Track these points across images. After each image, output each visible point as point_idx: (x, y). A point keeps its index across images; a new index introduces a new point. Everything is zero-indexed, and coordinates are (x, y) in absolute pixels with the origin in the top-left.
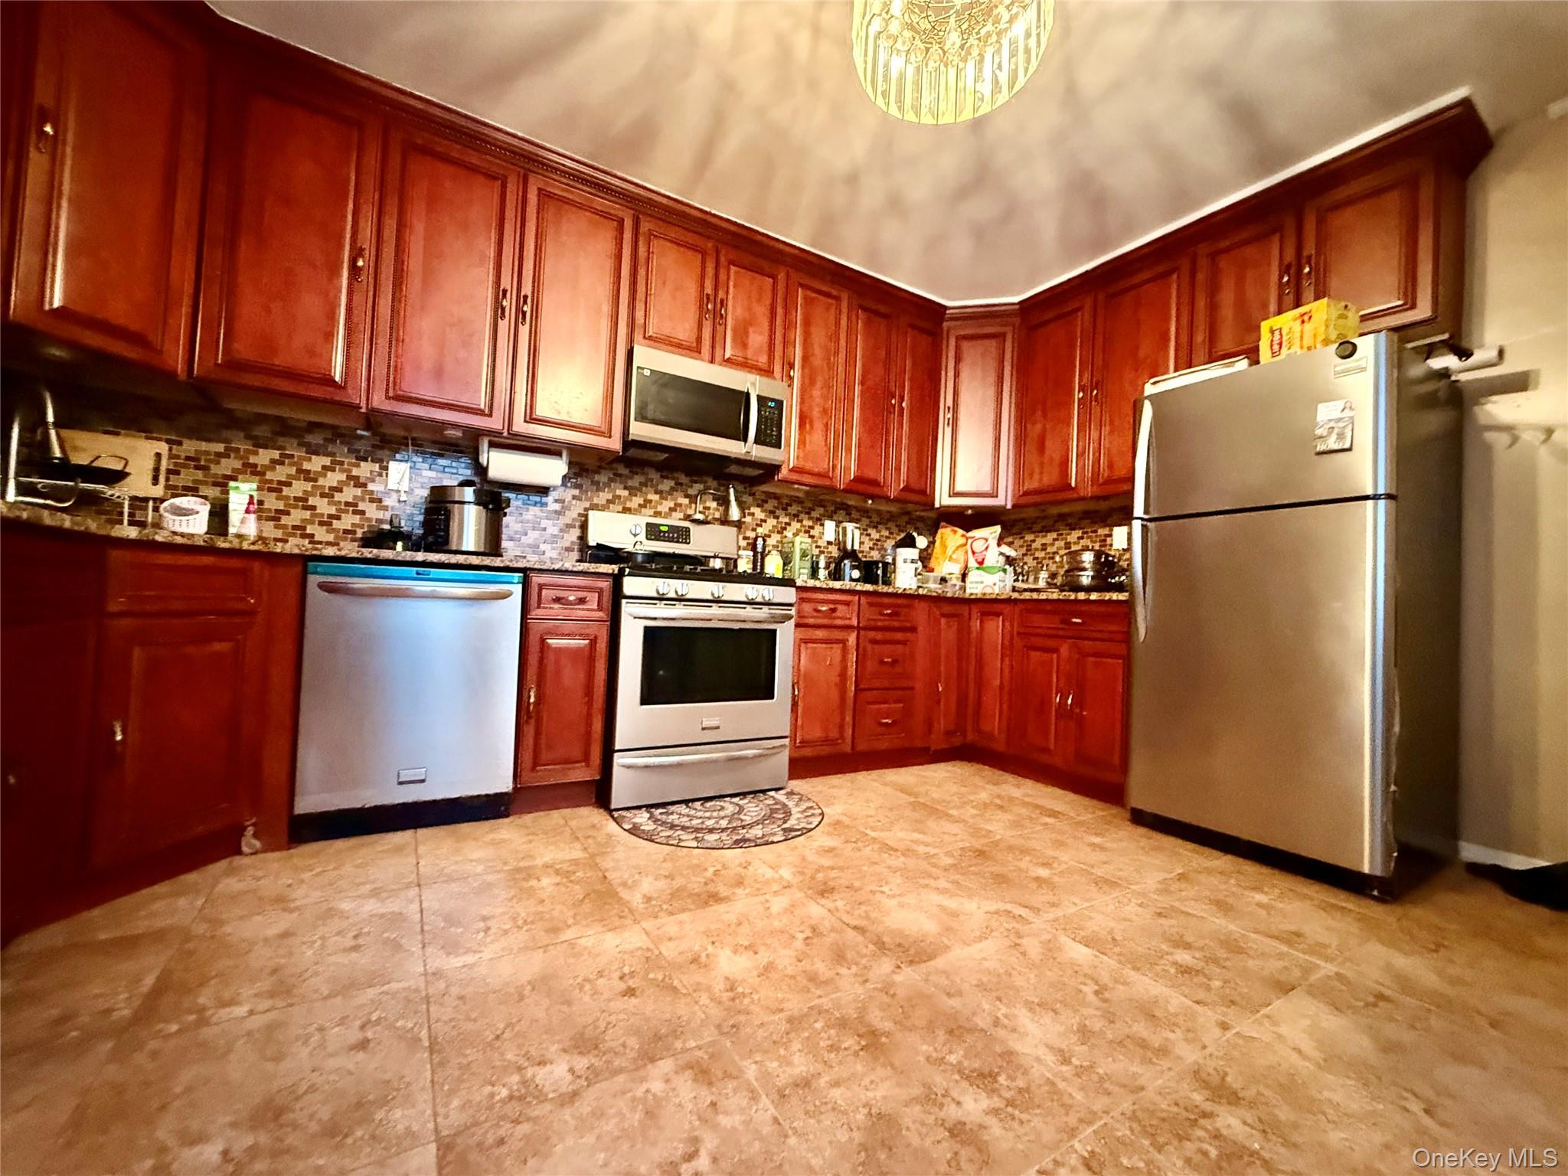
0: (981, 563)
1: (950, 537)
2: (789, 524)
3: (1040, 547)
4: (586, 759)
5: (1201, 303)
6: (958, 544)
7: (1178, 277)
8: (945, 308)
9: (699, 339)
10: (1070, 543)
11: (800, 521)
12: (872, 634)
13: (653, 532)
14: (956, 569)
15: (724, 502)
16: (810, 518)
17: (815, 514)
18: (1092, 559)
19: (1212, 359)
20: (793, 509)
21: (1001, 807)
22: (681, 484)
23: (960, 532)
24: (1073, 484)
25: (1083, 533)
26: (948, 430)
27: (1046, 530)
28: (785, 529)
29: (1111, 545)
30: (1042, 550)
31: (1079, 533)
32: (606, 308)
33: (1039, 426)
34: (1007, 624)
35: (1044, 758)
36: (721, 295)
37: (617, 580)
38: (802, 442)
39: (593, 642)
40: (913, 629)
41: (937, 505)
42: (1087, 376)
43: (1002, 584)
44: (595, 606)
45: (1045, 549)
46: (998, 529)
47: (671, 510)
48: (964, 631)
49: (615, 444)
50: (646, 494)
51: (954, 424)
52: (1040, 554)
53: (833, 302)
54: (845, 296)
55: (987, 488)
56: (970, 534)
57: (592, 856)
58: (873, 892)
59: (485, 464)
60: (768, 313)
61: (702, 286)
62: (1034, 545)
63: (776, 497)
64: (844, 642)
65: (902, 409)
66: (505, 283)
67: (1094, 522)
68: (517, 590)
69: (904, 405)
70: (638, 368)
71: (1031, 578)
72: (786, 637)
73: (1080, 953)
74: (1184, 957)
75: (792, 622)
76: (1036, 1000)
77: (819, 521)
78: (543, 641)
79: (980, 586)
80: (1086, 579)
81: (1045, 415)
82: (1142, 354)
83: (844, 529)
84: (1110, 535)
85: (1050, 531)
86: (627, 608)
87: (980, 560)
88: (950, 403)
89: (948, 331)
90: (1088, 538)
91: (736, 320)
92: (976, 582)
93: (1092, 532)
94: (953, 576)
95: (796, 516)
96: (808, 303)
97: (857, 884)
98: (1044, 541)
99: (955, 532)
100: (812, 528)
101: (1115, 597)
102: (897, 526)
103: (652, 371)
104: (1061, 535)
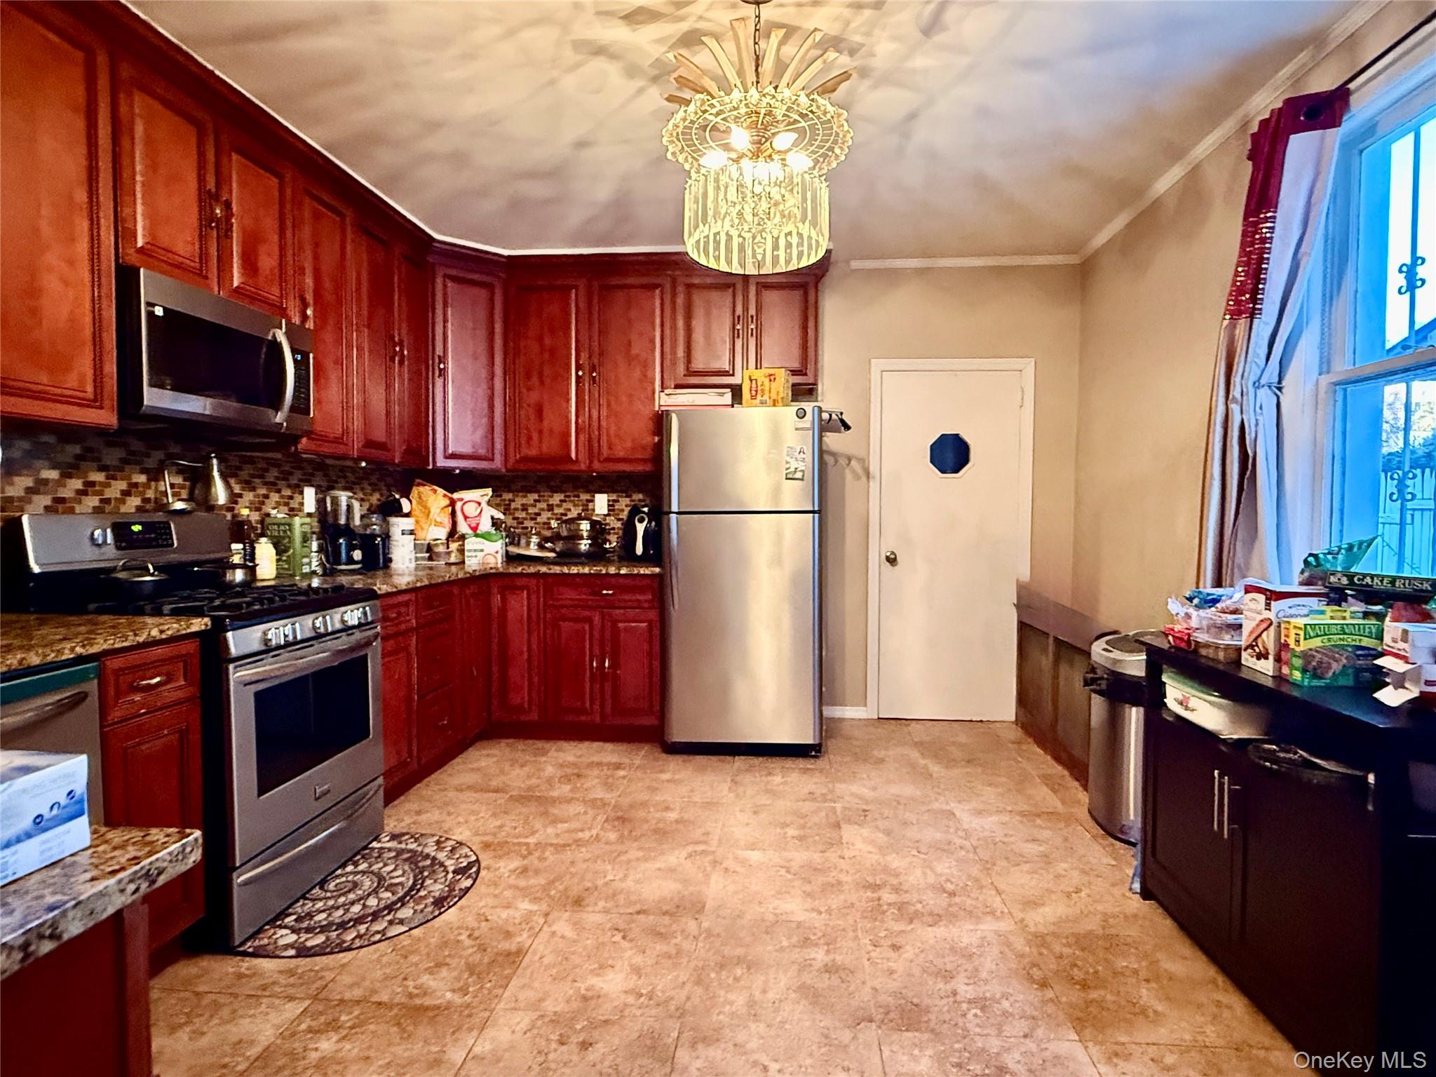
0: (475, 529)
1: (432, 497)
2: (267, 497)
3: (520, 507)
5: (680, 323)
6: (442, 506)
7: (662, 293)
8: (434, 240)
9: (204, 255)
10: (552, 505)
11: (279, 491)
13: (123, 536)
14: (442, 533)
16: (289, 486)
17: (294, 479)
18: (588, 528)
20: (273, 474)
23: (441, 491)
24: (573, 455)
25: (565, 496)
26: (439, 382)
27: (527, 490)
28: (263, 503)
29: (594, 510)
30: (523, 510)
31: (560, 496)
33: (535, 394)
34: (534, 597)
35: (582, 718)
36: (224, 195)
39: (184, 734)
40: (452, 617)
41: (429, 467)
42: (583, 356)
44: (182, 683)
45: (526, 510)
46: (489, 491)
47: (126, 493)
49: (107, 417)
50: (85, 473)
51: (443, 374)
52: (522, 515)
53: (338, 218)
54: (349, 216)
55: (482, 450)
56: (456, 496)
61: (201, 180)
62: (513, 505)
63: (251, 462)
64: (406, 649)
65: (402, 356)
67: (576, 488)
68: (92, 687)
69: (404, 352)
70: (147, 304)
71: (523, 541)
72: (375, 660)
73: (756, 856)
75: (379, 640)
76: (773, 892)
77: (298, 488)
80: (584, 545)
81: (542, 382)
82: (635, 351)
83: (335, 502)
84: (592, 501)
85: (531, 492)
86: (236, 675)
87: (473, 525)
88: (439, 350)
89: (434, 266)
90: (571, 501)
91: (243, 233)
92: (475, 551)
93: (575, 496)
94: (439, 542)
95: (273, 486)
96: (317, 216)
97: (589, 884)
98: (524, 501)
99: (435, 491)
100: (291, 498)
101: (642, 572)
102: (370, 485)
103: (165, 309)
104: (542, 496)
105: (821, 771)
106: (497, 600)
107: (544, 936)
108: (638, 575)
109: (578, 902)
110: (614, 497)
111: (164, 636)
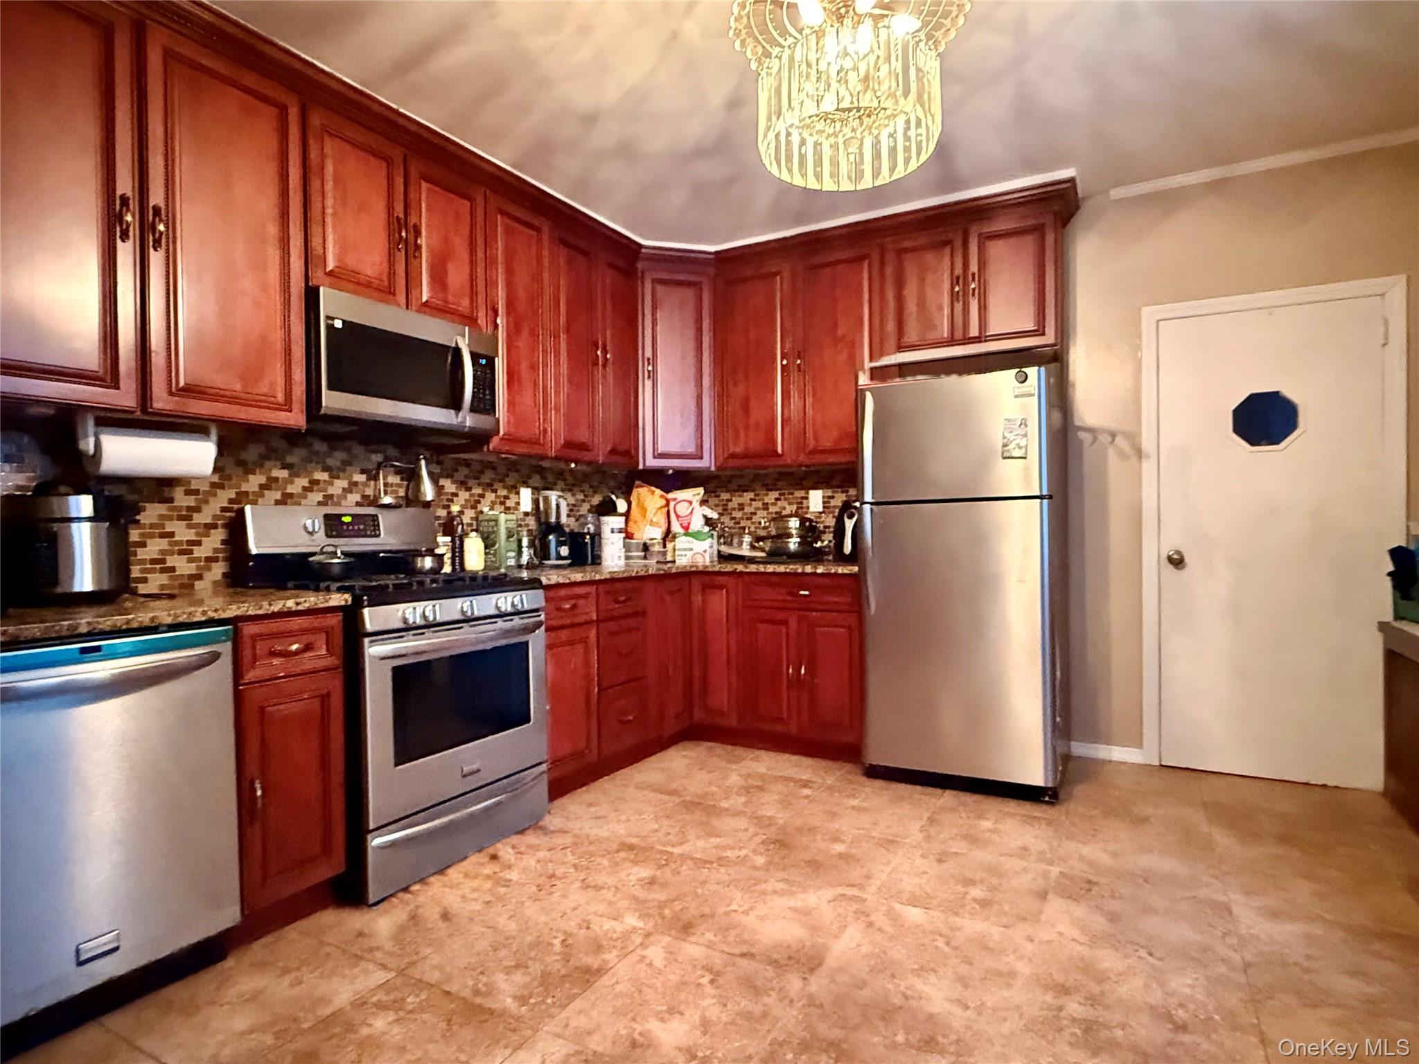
0: (686, 528)
1: (650, 498)
2: (482, 496)
3: (736, 506)
4: (327, 850)
5: (890, 295)
6: (659, 506)
7: (870, 265)
8: (640, 246)
9: (392, 274)
10: (767, 504)
11: (495, 491)
12: (612, 626)
13: (334, 525)
14: (657, 533)
15: (412, 477)
16: (505, 487)
17: (510, 481)
18: (798, 526)
19: (901, 348)
20: (486, 478)
21: (761, 789)
22: (354, 456)
23: (658, 492)
24: (780, 451)
25: (780, 494)
26: (648, 383)
27: (744, 489)
28: (479, 502)
29: (808, 508)
30: (740, 510)
31: (775, 494)
32: (273, 230)
33: (741, 388)
34: (732, 597)
35: (779, 728)
36: (413, 220)
38: (511, 404)
39: (325, 699)
40: (644, 613)
41: (641, 467)
42: (788, 345)
43: (711, 550)
44: (324, 652)
45: (743, 509)
46: (701, 490)
47: (347, 492)
48: (687, 605)
49: (296, 418)
50: (311, 472)
51: (653, 375)
52: (738, 515)
53: (534, 233)
54: (545, 230)
55: (691, 449)
56: (670, 496)
58: (727, 914)
59: (91, 450)
60: (466, 244)
61: (391, 206)
62: (730, 505)
63: (467, 464)
64: (585, 641)
65: (605, 360)
66: (125, 185)
67: (790, 485)
68: (226, 648)
69: (608, 356)
70: (328, 318)
71: (736, 541)
72: (537, 644)
73: (914, 914)
74: (976, 892)
76: (916, 967)
77: (514, 489)
78: (262, 709)
79: (689, 554)
80: (793, 544)
81: (747, 377)
82: (840, 332)
83: (546, 499)
84: (807, 498)
85: (746, 491)
87: (685, 525)
88: (648, 353)
89: (643, 272)
90: (785, 499)
91: (431, 251)
92: (685, 550)
93: (789, 494)
94: (655, 541)
95: (489, 486)
96: (508, 231)
97: (707, 910)
98: (741, 500)
99: (653, 492)
100: (506, 497)
101: (840, 571)
102: (591, 487)
103: (344, 322)
104: (758, 495)
105: (1050, 823)
106: (698, 599)
107: (634, 958)
108: (836, 574)
109: (686, 929)
110: (829, 493)
111: (300, 608)
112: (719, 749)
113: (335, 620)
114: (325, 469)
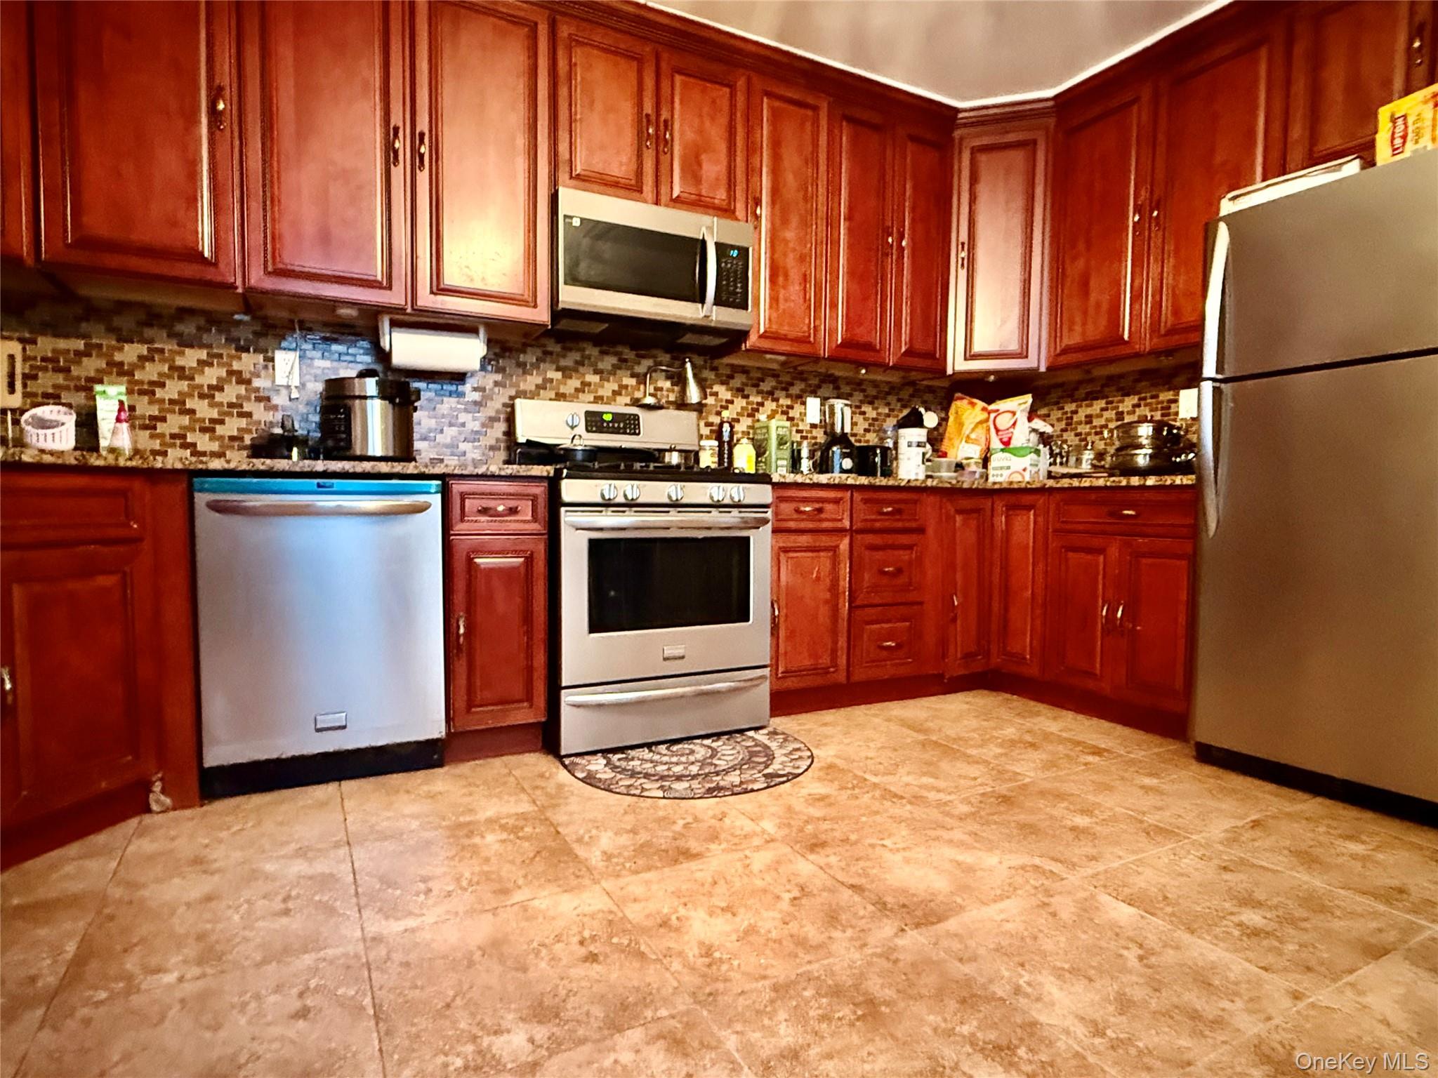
0: (1006, 443)
1: (968, 412)
2: (762, 404)
3: (1083, 419)
4: (529, 698)
5: (1300, 85)
6: (978, 419)
7: (1269, 49)
8: (956, 110)
9: (639, 173)
10: (1122, 413)
11: (777, 400)
12: (870, 539)
13: (594, 422)
14: (975, 452)
15: (680, 380)
16: (788, 396)
17: (795, 390)
18: (1150, 433)
19: (1313, 160)
20: (766, 386)
21: (1033, 745)
22: (625, 361)
23: (980, 404)
24: (1126, 337)
25: (1140, 399)
26: (963, 274)
27: (1092, 397)
28: (757, 410)
29: (1177, 414)
30: (1087, 423)
31: (1134, 400)
32: (521, 141)
33: (1081, 263)
34: (1040, 519)
35: (1091, 684)
36: (665, 115)
37: (553, 484)
38: (774, 300)
39: (529, 560)
40: (921, 530)
41: (949, 371)
42: (1144, 194)
43: (1035, 469)
44: (529, 517)
45: (1091, 422)
46: (1028, 398)
47: (616, 393)
48: (985, 532)
49: (541, 315)
50: (584, 375)
51: (970, 265)
52: (1083, 429)
53: (810, 113)
54: (824, 106)
55: (1014, 346)
56: (993, 407)
57: (543, 809)
58: (872, 846)
59: (387, 348)
60: (725, 134)
61: (640, 105)
62: (1076, 418)
63: (744, 370)
64: (834, 549)
65: (901, 249)
66: (396, 119)
67: (1154, 385)
68: (436, 500)
69: (904, 243)
70: (566, 217)
71: (1072, 460)
72: (761, 546)
73: (1124, 913)
74: (1253, 918)
75: (769, 527)
76: (1067, 966)
77: (800, 398)
78: (470, 561)
79: (1006, 473)
81: (1088, 248)
82: (1218, 160)
83: (832, 408)
84: (1176, 401)
85: (1097, 399)
86: (567, 518)
87: (1005, 439)
88: (964, 237)
89: (961, 139)
90: (1146, 405)
91: (685, 147)
92: (1002, 468)
93: (1152, 397)
94: (972, 461)
95: (770, 394)
96: (776, 116)
97: (853, 837)
98: (1089, 411)
99: (973, 404)
100: (791, 407)
101: (1178, 482)
102: (899, 400)
103: (582, 220)
104: (1112, 402)
106: (1001, 521)
108: (1173, 486)
109: (816, 845)
112: (1017, 702)
113: (539, 490)
114: (596, 372)
